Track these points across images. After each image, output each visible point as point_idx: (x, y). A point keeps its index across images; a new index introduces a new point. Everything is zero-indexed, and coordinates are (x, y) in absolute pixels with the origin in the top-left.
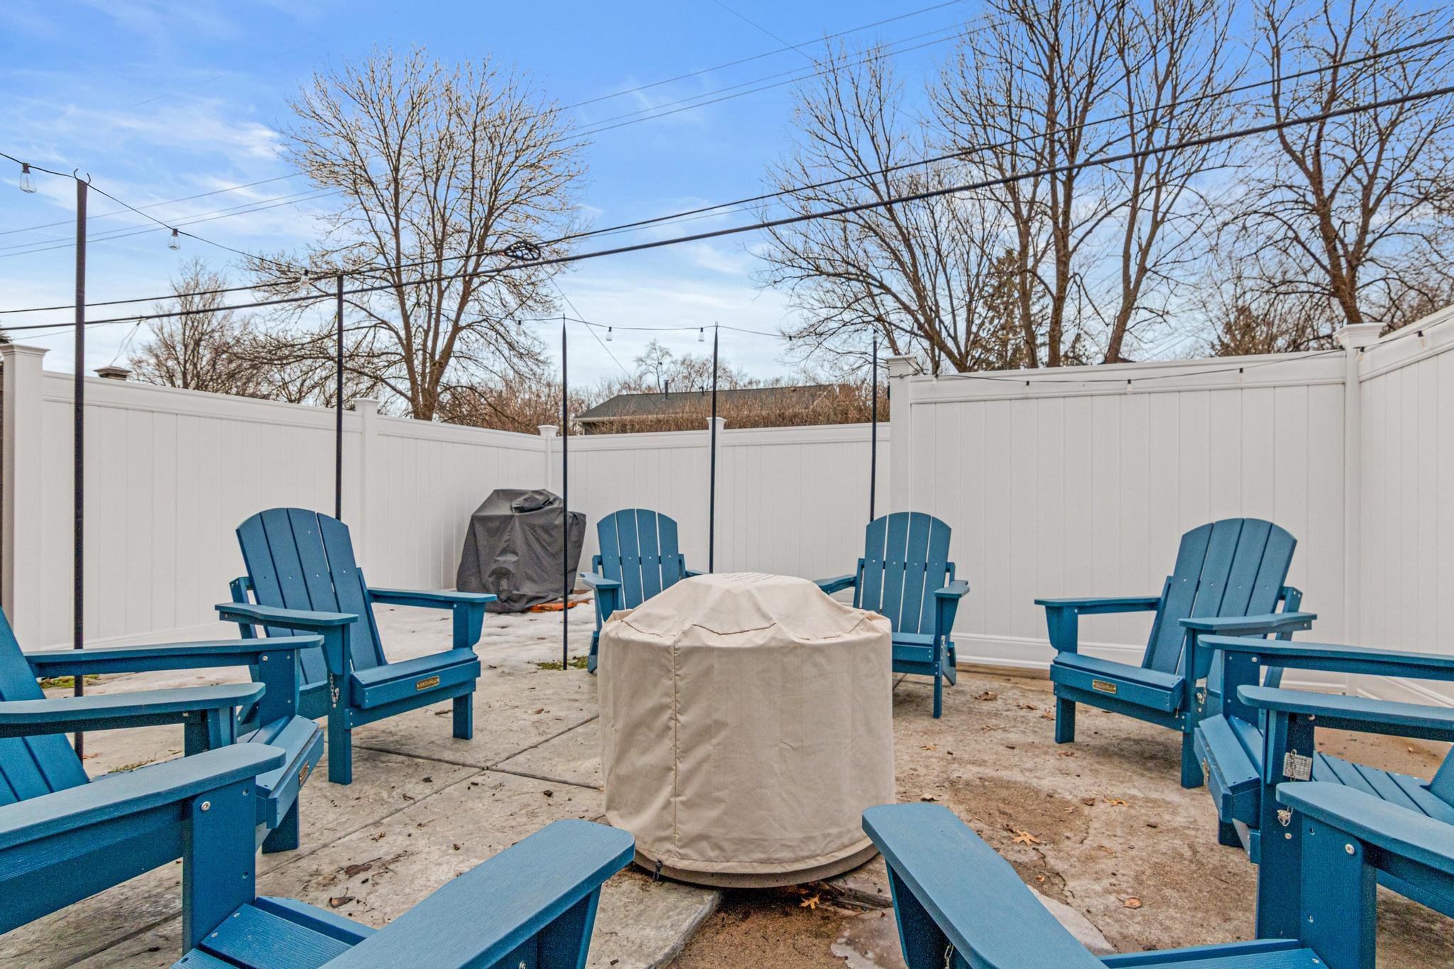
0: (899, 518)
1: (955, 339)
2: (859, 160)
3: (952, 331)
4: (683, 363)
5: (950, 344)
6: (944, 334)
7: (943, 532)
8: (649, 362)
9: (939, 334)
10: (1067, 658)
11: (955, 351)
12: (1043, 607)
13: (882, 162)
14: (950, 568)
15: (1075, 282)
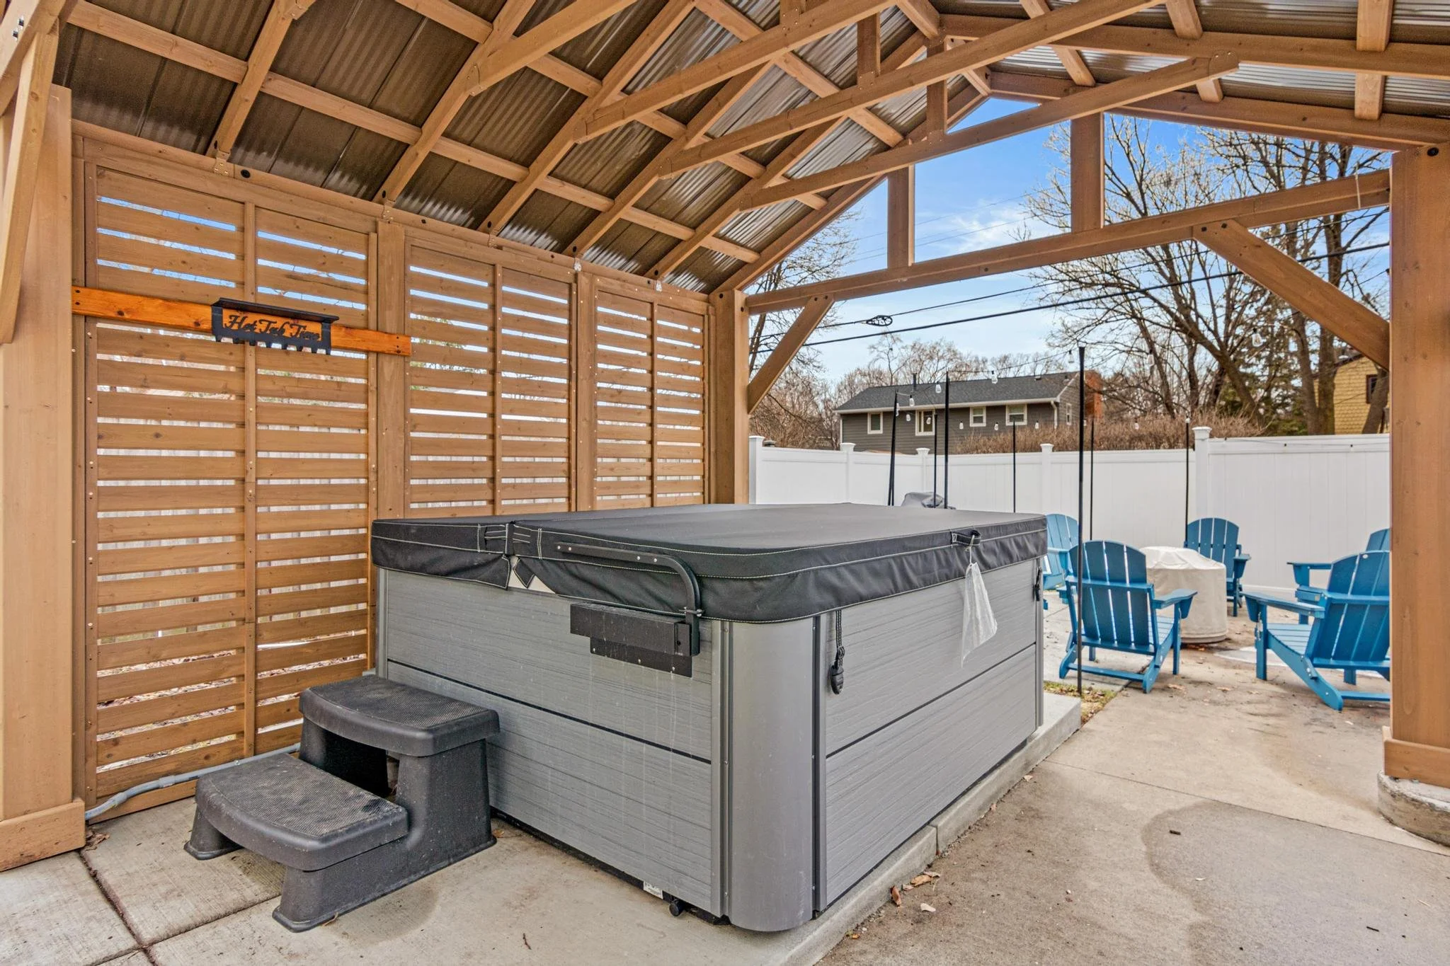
0: (1207, 522)
1: (1215, 333)
2: (1113, 174)
3: (1212, 326)
4: (913, 347)
5: (1210, 337)
6: (1202, 327)
7: (1234, 529)
8: (881, 348)
9: (1196, 325)
10: (1303, 588)
11: (1215, 344)
12: (1291, 566)
13: (1137, 173)
14: (1238, 547)
15: (1348, 280)
